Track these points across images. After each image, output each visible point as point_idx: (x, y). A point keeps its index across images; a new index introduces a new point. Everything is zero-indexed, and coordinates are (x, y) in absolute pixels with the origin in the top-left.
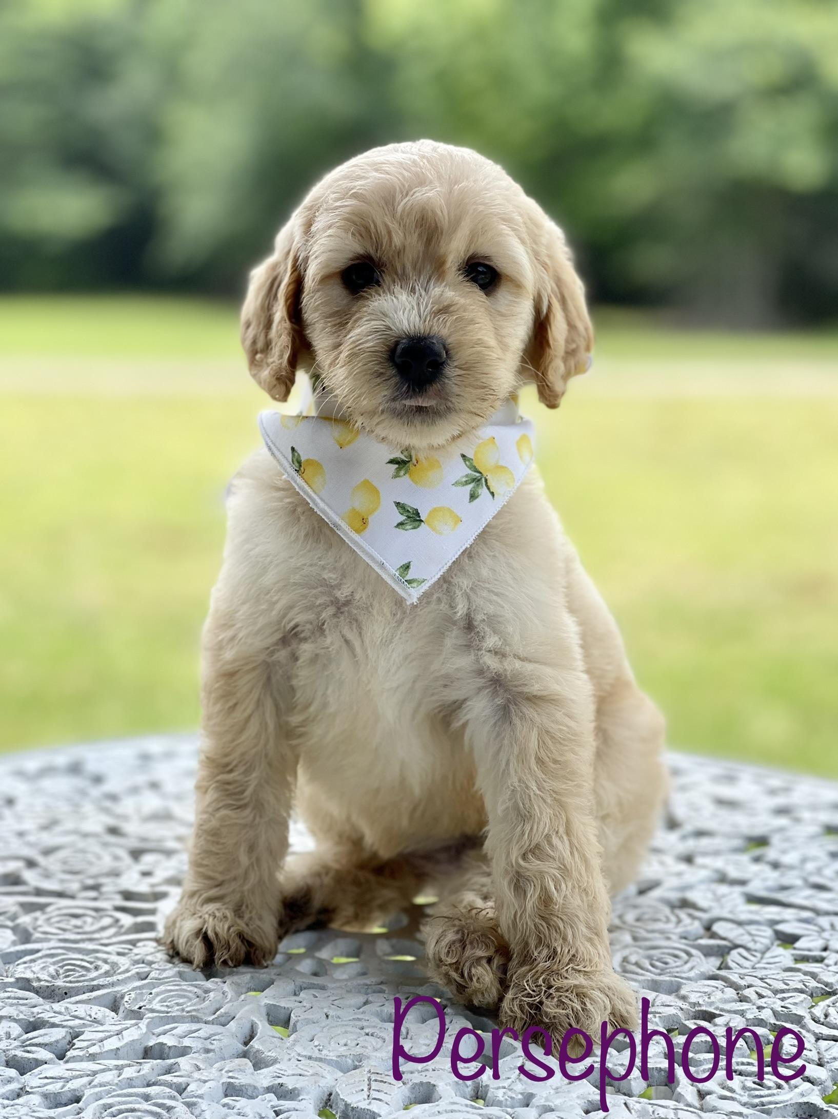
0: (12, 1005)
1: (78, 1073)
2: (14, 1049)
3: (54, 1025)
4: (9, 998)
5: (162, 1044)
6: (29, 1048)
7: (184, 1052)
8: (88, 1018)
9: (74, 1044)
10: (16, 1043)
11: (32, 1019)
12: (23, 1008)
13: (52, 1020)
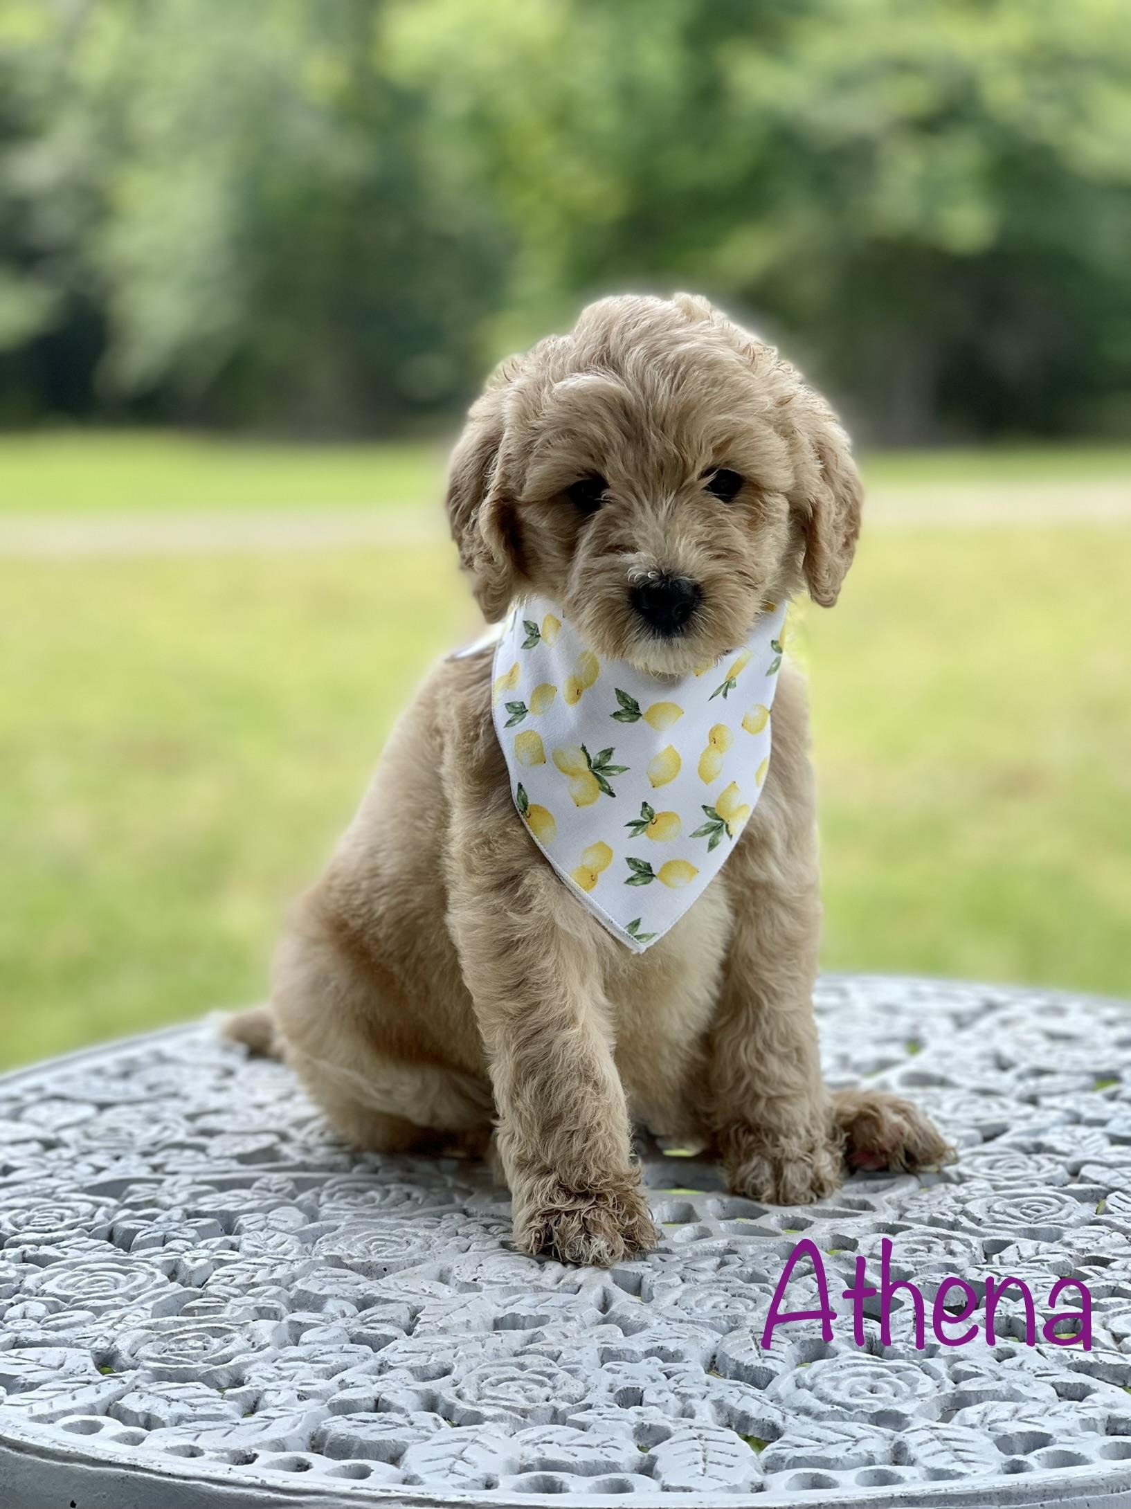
0: (331, 1284)
1: (438, 1346)
2: (355, 1325)
3: (387, 1301)
4: (325, 1276)
5: (514, 1315)
6: (372, 1325)
7: (541, 1321)
8: (422, 1292)
9: (419, 1319)
10: (353, 1321)
11: (360, 1297)
12: (345, 1286)
13: (385, 1296)
